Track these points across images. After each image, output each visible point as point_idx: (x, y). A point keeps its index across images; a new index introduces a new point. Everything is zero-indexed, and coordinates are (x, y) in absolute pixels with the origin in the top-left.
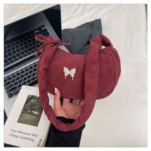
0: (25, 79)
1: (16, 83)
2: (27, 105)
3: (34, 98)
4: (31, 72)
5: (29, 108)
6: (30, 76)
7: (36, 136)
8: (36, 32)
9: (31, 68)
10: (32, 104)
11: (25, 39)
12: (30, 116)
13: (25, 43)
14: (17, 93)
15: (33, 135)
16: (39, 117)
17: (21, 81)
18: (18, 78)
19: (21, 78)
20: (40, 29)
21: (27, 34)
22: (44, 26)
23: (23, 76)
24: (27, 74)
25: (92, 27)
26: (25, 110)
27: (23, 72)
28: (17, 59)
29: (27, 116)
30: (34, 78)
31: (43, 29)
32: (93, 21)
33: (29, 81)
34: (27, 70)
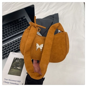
0: (13, 48)
1: (7, 50)
2: (14, 63)
3: (18, 60)
4: (16, 44)
5: (14, 65)
6: (15, 47)
7: (20, 82)
8: (19, 20)
9: (16, 41)
10: (16, 63)
11: (13, 24)
12: (16, 70)
13: (13, 27)
14: (8, 56)
15: (18, 81)
16: (21, 70)
17: (10, 49)
18: (8, 48)
19: (10, 47)
20: (22, 18)
21: (15, 21)
22: (24, 17)
23: (11, 46)
24: (14, 45)
25: (53, 18)
26: (12, 67)
27: (11, 44)
28: (8, 36)
29: (14, 70)
30: (18, 48)
31: (24, 18)
32: (54, 15)
33: (15, 49)
34: (14, 43)
